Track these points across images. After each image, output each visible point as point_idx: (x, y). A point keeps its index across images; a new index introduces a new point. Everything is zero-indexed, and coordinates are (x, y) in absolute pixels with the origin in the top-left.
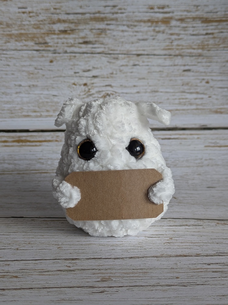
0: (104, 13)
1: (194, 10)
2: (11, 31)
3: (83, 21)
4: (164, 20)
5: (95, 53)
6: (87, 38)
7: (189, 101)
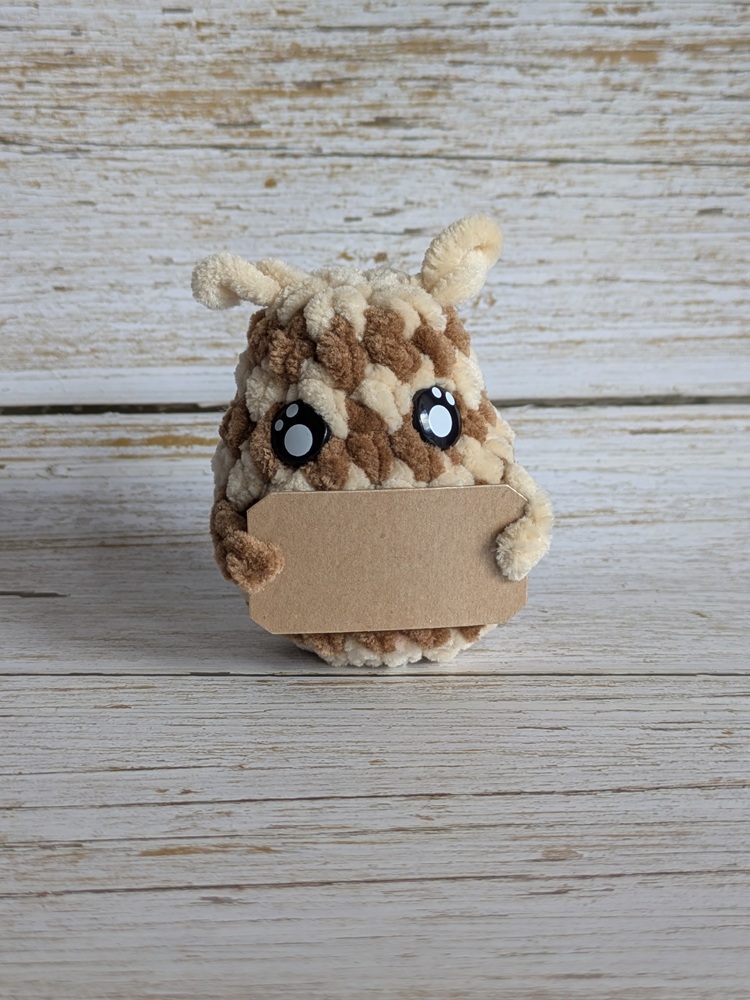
0: (443, 28)
1: (734, 17)
2: (139, 84)
3: (373, 52)
4: (639, 49)
5: (413, 157)
6: (389, 106)
7: (717, 311)
